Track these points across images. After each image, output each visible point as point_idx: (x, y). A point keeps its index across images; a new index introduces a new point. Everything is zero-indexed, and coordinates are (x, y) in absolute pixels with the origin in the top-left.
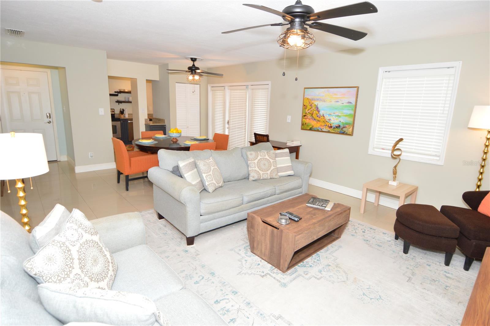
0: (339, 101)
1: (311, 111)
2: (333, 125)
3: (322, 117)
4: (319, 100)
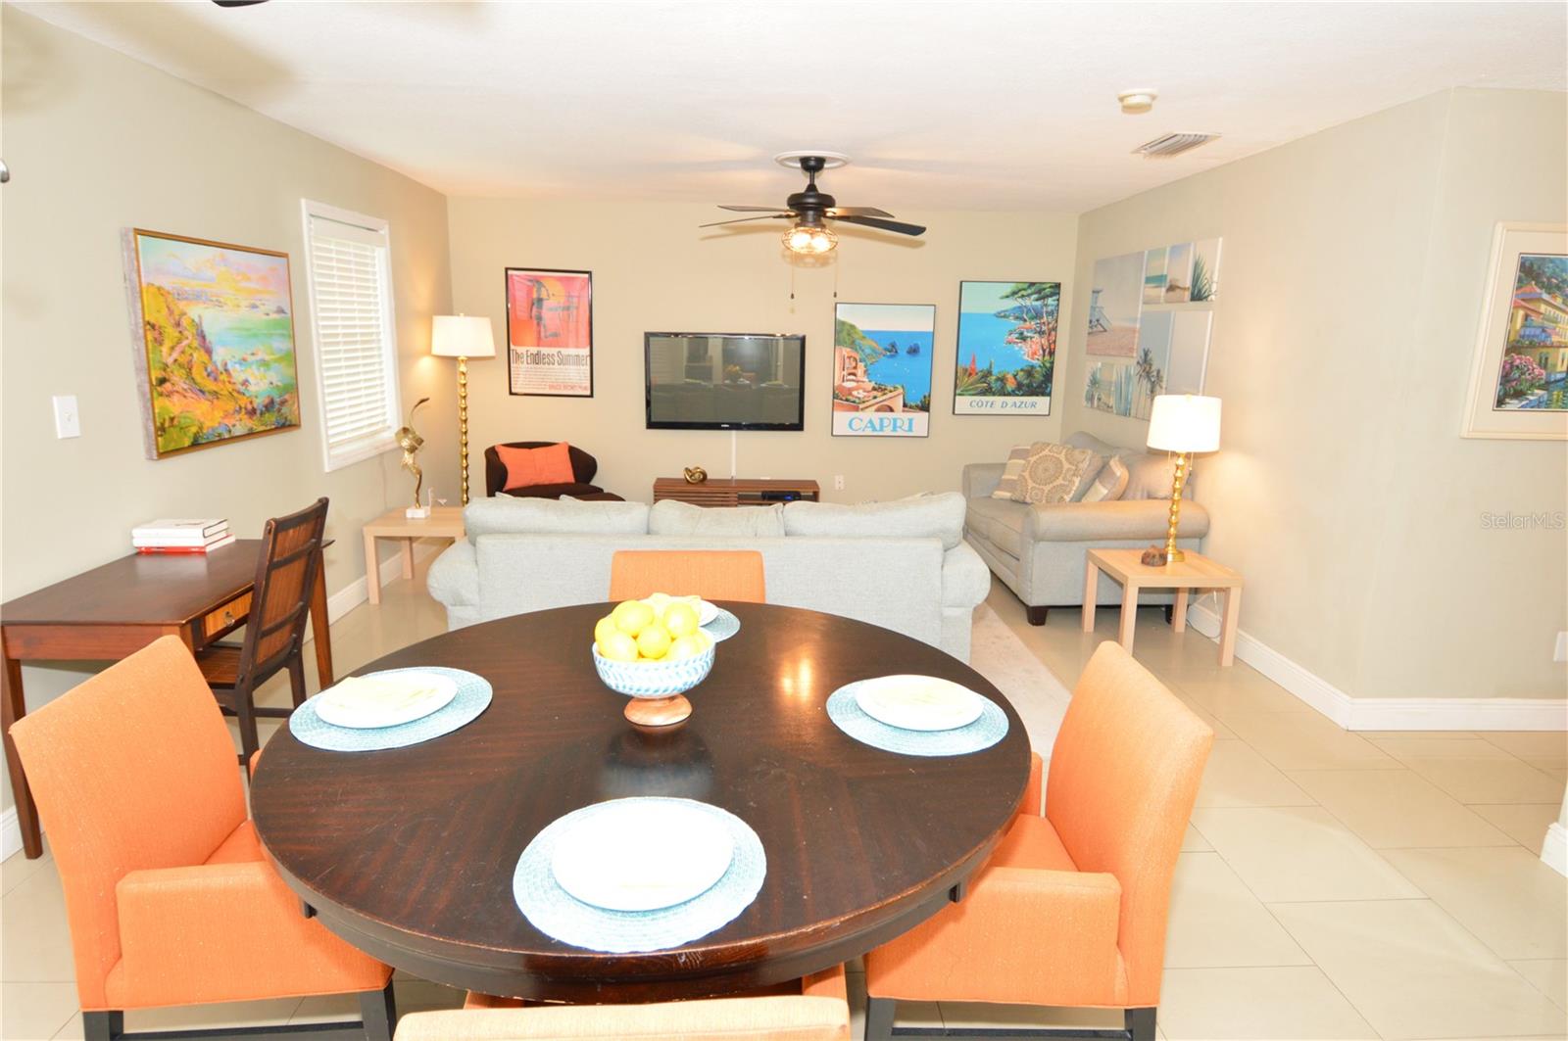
0: (258, 303)
1: (183, 352)
2: (258, 401)
3: (224, 376)
4: (203, 299)
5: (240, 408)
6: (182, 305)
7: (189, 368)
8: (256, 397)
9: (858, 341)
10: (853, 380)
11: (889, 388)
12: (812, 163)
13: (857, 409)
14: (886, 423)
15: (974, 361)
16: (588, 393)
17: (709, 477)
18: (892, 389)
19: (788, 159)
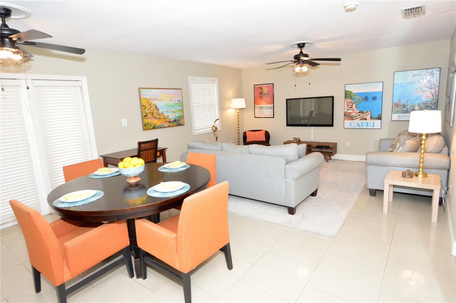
1: (151, 110)
2: (171, 120)
3: (162, 115)
4: (157, 100)
5: (166, 121)
6: (151, 101)
7: (153, 114)
8: (171, 119)
9: (353, 97)
10: (351, 110)
11: (365, 112)
12: (301, 45)
13: (353, 119)
14: (364, 124)
15: (400, 101)
16: (273, 117)
17: (301, 141)
18: (366, 112)
19: (293, 45)
